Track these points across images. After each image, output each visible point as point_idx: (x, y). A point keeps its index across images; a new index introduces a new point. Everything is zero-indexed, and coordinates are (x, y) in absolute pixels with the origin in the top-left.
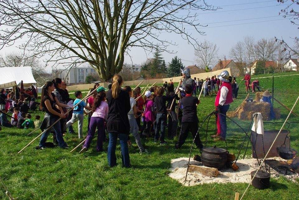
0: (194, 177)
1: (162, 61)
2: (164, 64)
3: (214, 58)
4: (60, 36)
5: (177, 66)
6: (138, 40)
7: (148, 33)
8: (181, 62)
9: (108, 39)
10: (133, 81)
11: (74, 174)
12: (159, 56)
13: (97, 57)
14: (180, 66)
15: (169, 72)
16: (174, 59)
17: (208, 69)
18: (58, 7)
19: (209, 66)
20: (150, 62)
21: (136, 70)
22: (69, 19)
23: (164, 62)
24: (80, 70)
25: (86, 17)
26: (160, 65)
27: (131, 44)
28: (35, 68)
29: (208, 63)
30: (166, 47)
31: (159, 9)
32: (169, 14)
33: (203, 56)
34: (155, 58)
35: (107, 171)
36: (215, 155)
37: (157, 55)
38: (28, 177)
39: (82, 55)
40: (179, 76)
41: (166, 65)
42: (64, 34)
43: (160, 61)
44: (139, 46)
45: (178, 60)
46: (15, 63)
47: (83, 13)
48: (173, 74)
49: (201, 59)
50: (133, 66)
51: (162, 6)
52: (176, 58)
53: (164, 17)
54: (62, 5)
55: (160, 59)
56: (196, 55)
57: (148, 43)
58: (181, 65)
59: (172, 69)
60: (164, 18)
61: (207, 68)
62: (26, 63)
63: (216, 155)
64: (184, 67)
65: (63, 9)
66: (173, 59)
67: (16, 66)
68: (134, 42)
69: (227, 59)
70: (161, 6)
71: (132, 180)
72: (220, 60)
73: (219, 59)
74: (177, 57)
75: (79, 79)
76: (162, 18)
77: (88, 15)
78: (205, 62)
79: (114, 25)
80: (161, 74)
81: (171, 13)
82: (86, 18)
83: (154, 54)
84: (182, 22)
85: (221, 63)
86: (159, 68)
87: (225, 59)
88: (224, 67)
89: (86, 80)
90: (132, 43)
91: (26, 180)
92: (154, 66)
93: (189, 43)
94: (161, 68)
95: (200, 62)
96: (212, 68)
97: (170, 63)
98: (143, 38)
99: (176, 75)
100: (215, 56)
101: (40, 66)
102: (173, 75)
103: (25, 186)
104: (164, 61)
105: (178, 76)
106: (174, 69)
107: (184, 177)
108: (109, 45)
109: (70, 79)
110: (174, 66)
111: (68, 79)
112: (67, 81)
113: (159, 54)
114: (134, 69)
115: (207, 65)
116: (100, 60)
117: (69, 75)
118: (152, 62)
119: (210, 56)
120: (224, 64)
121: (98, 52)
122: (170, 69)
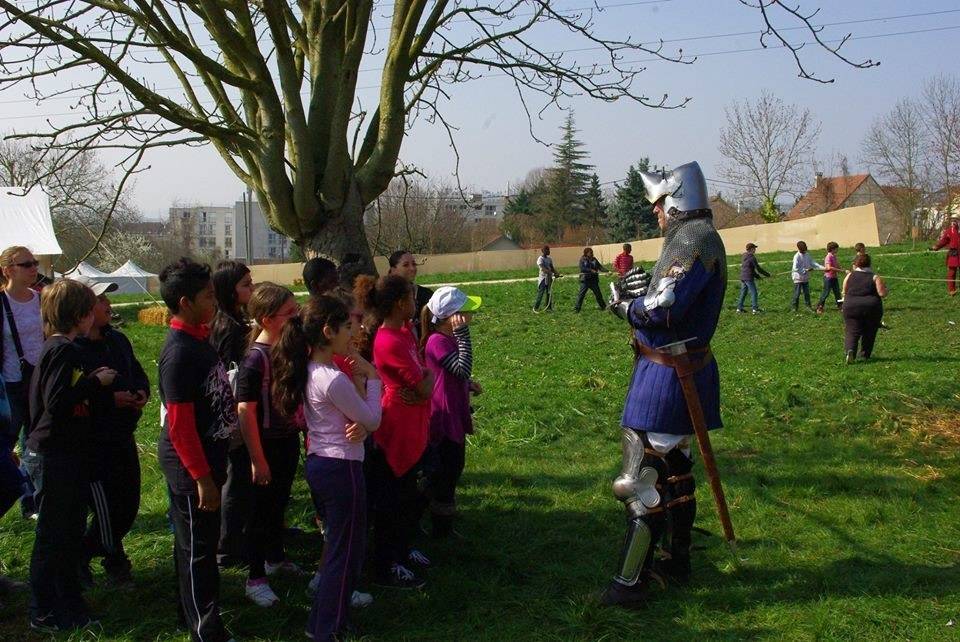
1: (587, 177)
2: (595, 192)
3: (799, 166)
10: (472, 254)
12: (577, 158)
15: (615, 221)
16: (637, 168)
17: (774, 207)
19: (778, 201)
20: (542, 183)
21: (487, 214)
23: (596, 183)
26: (578, 193)
29: (775, 185)
33: (756, 156)
34: (558, 166)
37: (568, 153)
40: (657, 236)
41: (604, 195)
43: (579, 179)
48: (632, 229)
49: (745, 169)
50: (477, 197)
52: (644, 166)
55: (582, 171)
56: (726, 153)
59: (629, 207)
61: (768, 206)
66: (632, 167)
69: (852, 172)
74: (647, 160)
75: (270, 242)
78: (764, 182)
80: (584, 229)
83: (557, 152)
86: (573, 205)
87: (845, 169)
92: (554, 197)
94: (581, 207)
95: (744, 182)
96: (787, 208)
97: (621, 184)
99: (646, 234)
100: (804, 158)
104: (595, 177)
105: (650, 237)
106: (637, 208)
108: (318, 37)
109: (234, 245)
110: (635, 197)
111: (228, 243)
112: (223, 249)
113: (576, 149)
114: (478, 208)
115: (772, 192)
116: (265, 123)
117: (233, 229)
118: (547, 184)
119: (781, 159)
120: (839, 189)
121: (253, 77)
122: (622, 209)
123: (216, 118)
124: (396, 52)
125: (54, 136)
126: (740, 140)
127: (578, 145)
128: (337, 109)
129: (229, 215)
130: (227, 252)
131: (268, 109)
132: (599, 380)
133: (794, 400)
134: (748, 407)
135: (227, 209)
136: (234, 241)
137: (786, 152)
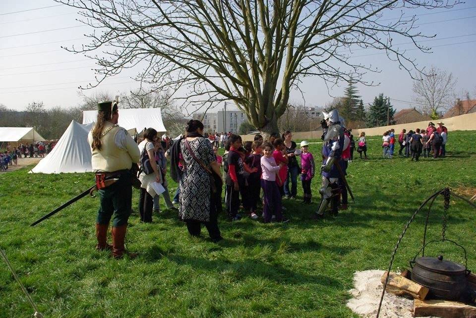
0: (395, 315)
1: (358, 101)
2: (361, 107)
3: (447, 96)
4: (194, 60)
5: (382, 110)
6: (314, 65)
7: (332, 54)
8: (389, 103)
9: (264, 62)
10: (310, 132)
11: (181, 283)
12: (354, 93)
13: (246, 91)
14: (387, 110)
15: (369, 119)
16: (378, 98)
17: (436, 114)
18: (189, 16)
19: (439, 110)
20: (339, 103)
21: (317, 116)
22: (205, 34)
23: (362, 104)
24: (233, 114)
25: (229, 28)
26: (355, 107)
27: (303, 72)
28: (168, 111)
29: (437, 104)
30: (360, 77)
31: (349, 14)
32: (365, 19)
33: (429, 93)
34: (346, 96)
35: (237, 282)
36: (439, 275)
37: (350, 91)
38: (110, 279)
39: (225, 89)
40: (386, 125)
41: (365, 108)
42: (199, 58)
43: (355, 102)
44: (315, 74)
45: (385, 100)
46: (142, 103)
47: (225, 23)
48: (376, 122)
49: (424, 98)
50: (313, 109)
51: (355, 8)
52: (381, 97)
53: (356, 25)
54: (195, 14)
55: (356, 98)
56: (416, 91)
57: (330, 69)
58: (390, 108)
59: (375, 113)
60: (357, 27)
61: (434, 113)
62: (156, 104)
63: (443, 275)
64: (394, 110)
65: (196, 18)
66: (376, 97)
67: (143, 106)
68: (308, 68)
69: (472, 98)
70: (353, 9)
71: (276, 304)
72: (459, 100)
73: (457, 97)
74: (382, 94)
75: (231, 127)
76: (354, 26)
77: (231, 25)
78: (432, 103)
79: (274, 42)
80: (356, 122)
81: (368, 17)
82: (230, 30)
83: (346, 91)
84: (388, 31)
85: (460, 105)
86: (352, 112)
87: (468, 97)
88: (466, 111)
89: (240, 129)
90: (305, 70)
91: (104, 284)
92: (344, 109)
93: (401, 67)
94: (356, 113)
95: (423, 103)
96: (443, 113)
97: (372, 104)
98: (323, 62)
99: (381, 124)
100: (449, 93)
101: (175, 108)
102: (374, 124)
103: (100, 295)
104: (361, 101)
105: (383, 125)
106: (378, 114)
107: (375, 311)
108: (265, 72)
109: (217, 128)
110: (377, 109)
111: (215, 127)
112: (213, 130)
113: (354, 90)
114: (313, 113)
115: (435, 107)
116: (250, 96)
117: (217, 122)
118: (342, 104)
119: (440, 94)
120: (465, 106)
121: (247, 83)
122: (372, 114)
123: (235, 94)
124: (287, 74)
125: (187, 98)
126: (421, 86)
127: (354, 88)
128: (271, 92)
129: (215, 116)
130: (214, 131)
131: (251, 92)
132: (352, 176)
133: (417, 182)
134: (401, 184)
135: (214, 114)
136: (217, 127)
137: (442, 91)
